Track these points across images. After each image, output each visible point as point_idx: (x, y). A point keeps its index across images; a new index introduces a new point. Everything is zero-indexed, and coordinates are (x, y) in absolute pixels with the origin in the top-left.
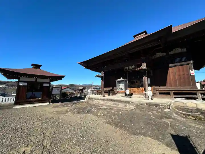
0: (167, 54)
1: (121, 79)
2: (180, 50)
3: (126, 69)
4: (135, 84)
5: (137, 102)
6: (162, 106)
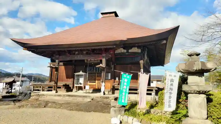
1: (81, 73)
2: (137, 49)
4: (96, 78)
6: (110, 98)
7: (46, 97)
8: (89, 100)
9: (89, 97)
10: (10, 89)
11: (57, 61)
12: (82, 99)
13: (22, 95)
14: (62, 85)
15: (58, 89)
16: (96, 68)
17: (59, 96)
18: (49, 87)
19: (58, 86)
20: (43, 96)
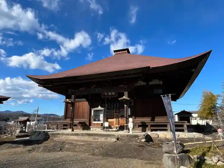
0: (148, 84)
1: (99, 108)
2: (158, 81)
3: (104, 95)
4: (113, 114)
5: (117, 135)
6: (140, 136)
7: (62, 136)
8: (114, 140)
9: (114, 135)
10: (24, 127)
11: (73, 96)
12: (105, 139)
13: (36, 134)
14: (78, 122)
15: (74, 127)
16: (119, 101)
17: (77, 135)
18: (64, 125)
19: (74, 124)
20: (58, 136)
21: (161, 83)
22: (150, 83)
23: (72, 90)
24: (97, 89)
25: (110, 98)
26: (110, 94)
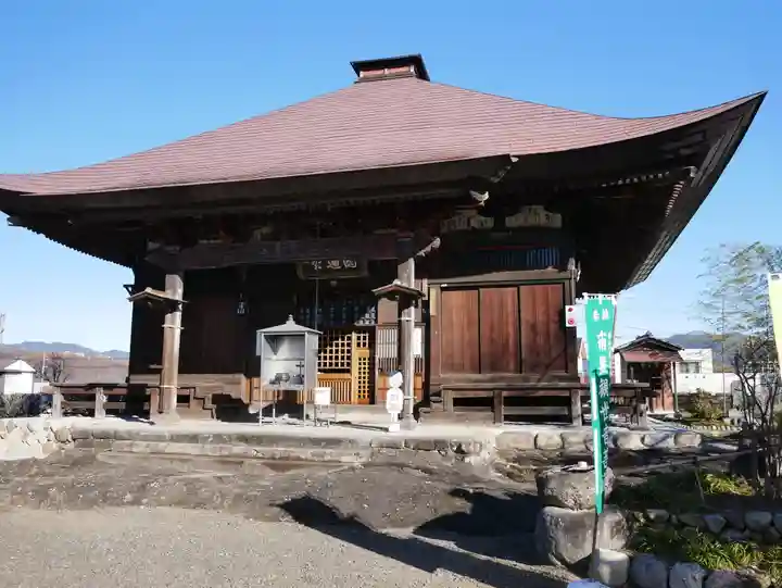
2: (543, 214)
3: (310, 269)
4: (348, 352)
21: (557, 220)
22: (511, 222)
23: (168, 244)
24: (278, 244)
25: (334, 283)
26: (335, 264)
